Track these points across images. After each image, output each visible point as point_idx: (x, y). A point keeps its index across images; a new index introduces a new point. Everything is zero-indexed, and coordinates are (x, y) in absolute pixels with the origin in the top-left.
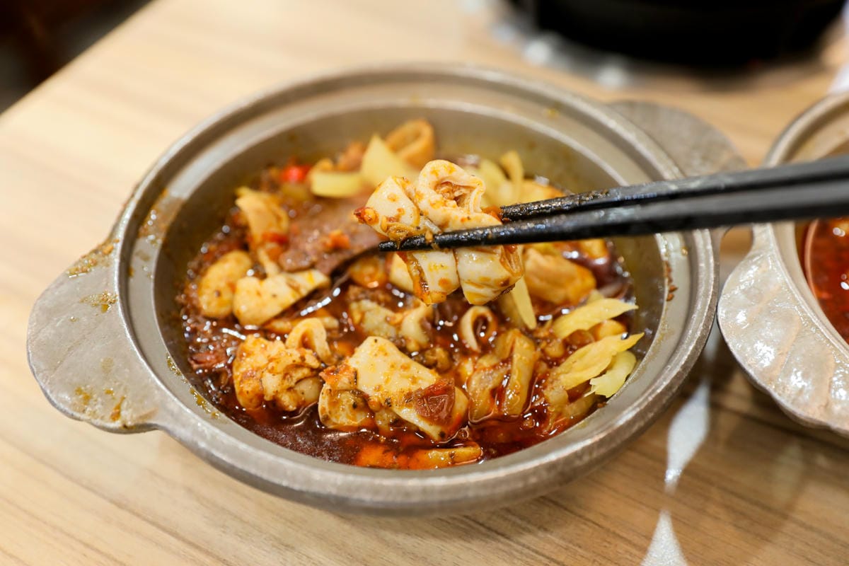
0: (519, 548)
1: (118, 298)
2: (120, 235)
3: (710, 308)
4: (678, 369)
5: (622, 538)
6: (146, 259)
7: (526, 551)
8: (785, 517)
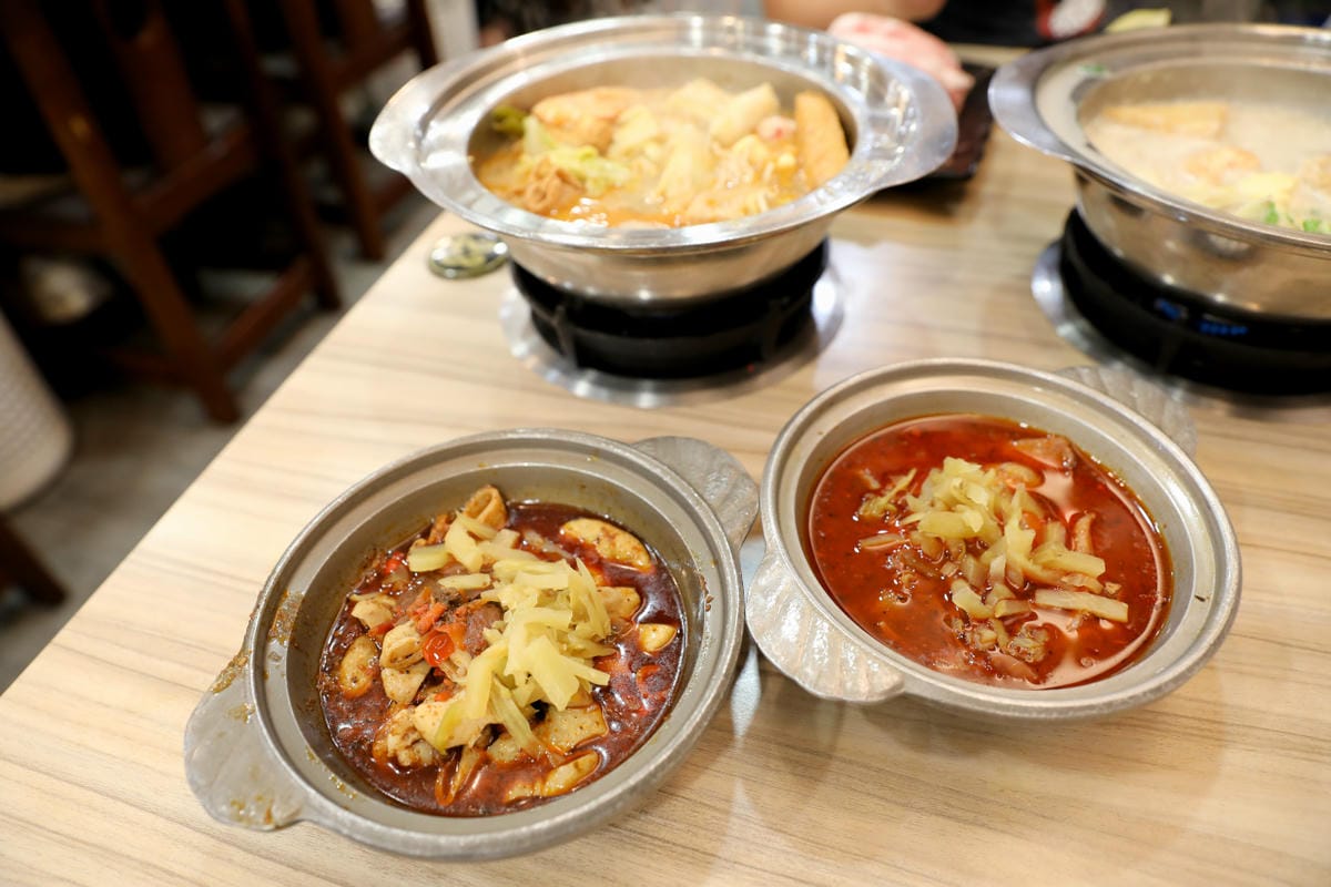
0: (627, 833)
1: (257, 708)
2: (252, 647)
3: (739, 616)
4: (722, 678)
5: (706, 805)
6: (278, 659)
7: (633, 835)
8: (830, 757)
